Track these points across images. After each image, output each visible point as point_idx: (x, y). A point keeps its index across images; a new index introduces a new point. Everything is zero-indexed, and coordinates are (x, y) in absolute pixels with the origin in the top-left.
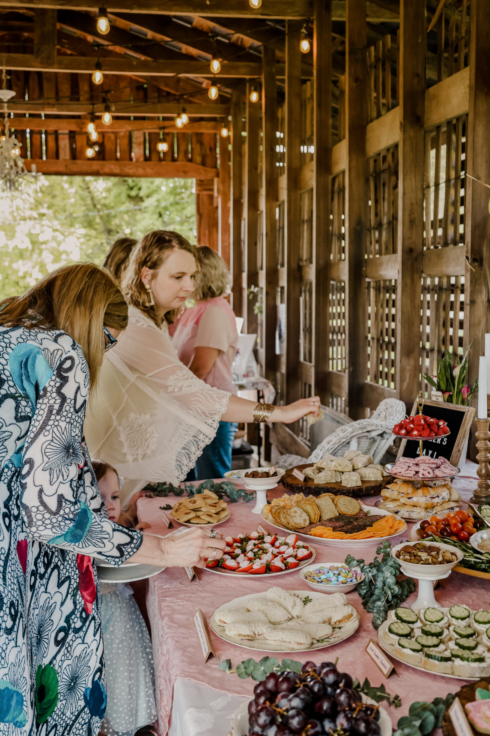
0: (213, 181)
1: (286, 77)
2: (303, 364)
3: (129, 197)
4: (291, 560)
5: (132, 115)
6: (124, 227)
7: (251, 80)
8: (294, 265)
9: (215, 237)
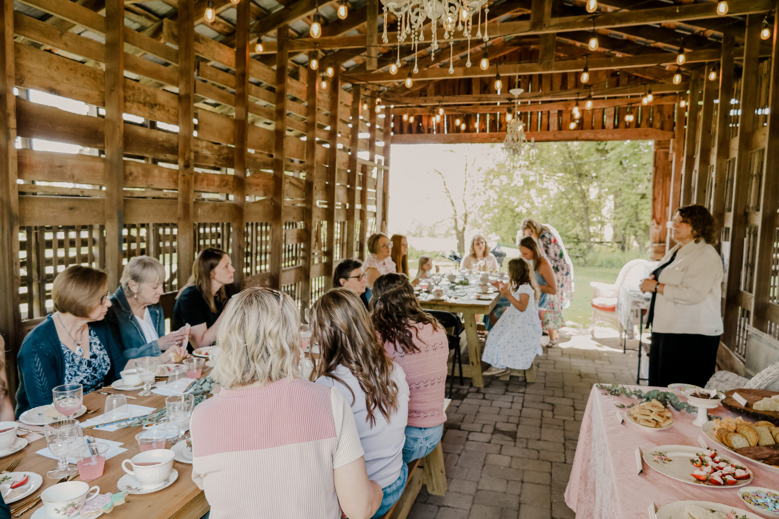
0: (669, 141)
1: (744, 58)
2: (742, 292)
3: (598, 150)
4: (730, 478)
5: (606, 96)
6: (592, 172)
7: (709, 63)
8: (741, 212)
9: (668, 184)
